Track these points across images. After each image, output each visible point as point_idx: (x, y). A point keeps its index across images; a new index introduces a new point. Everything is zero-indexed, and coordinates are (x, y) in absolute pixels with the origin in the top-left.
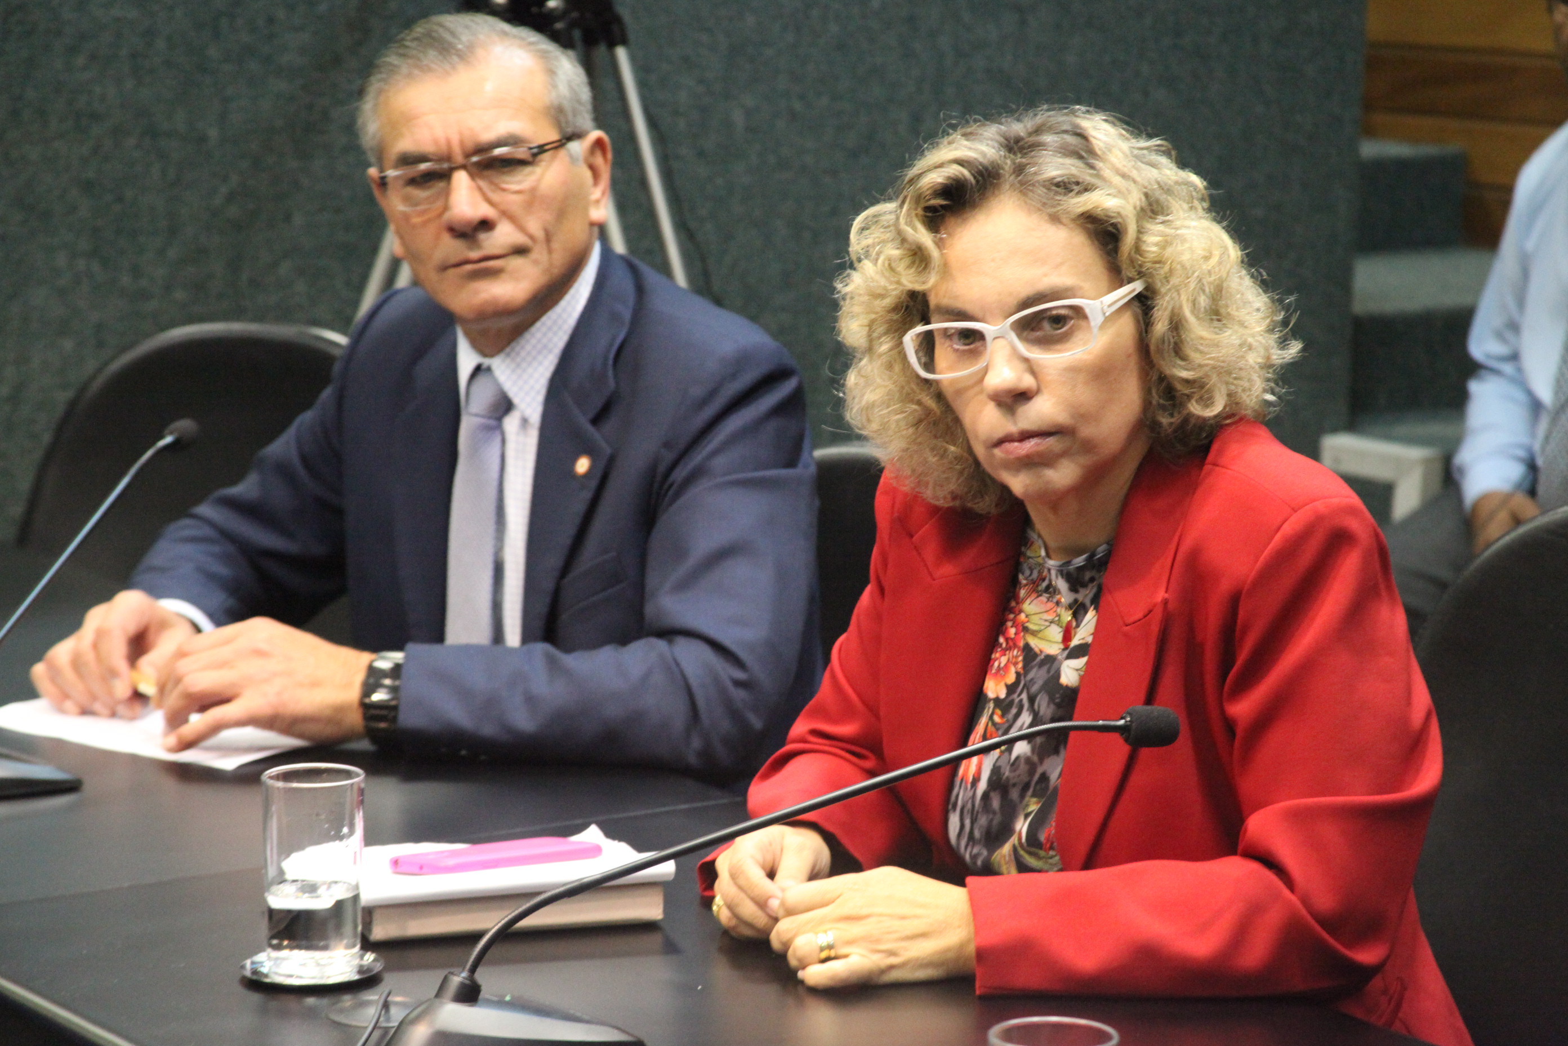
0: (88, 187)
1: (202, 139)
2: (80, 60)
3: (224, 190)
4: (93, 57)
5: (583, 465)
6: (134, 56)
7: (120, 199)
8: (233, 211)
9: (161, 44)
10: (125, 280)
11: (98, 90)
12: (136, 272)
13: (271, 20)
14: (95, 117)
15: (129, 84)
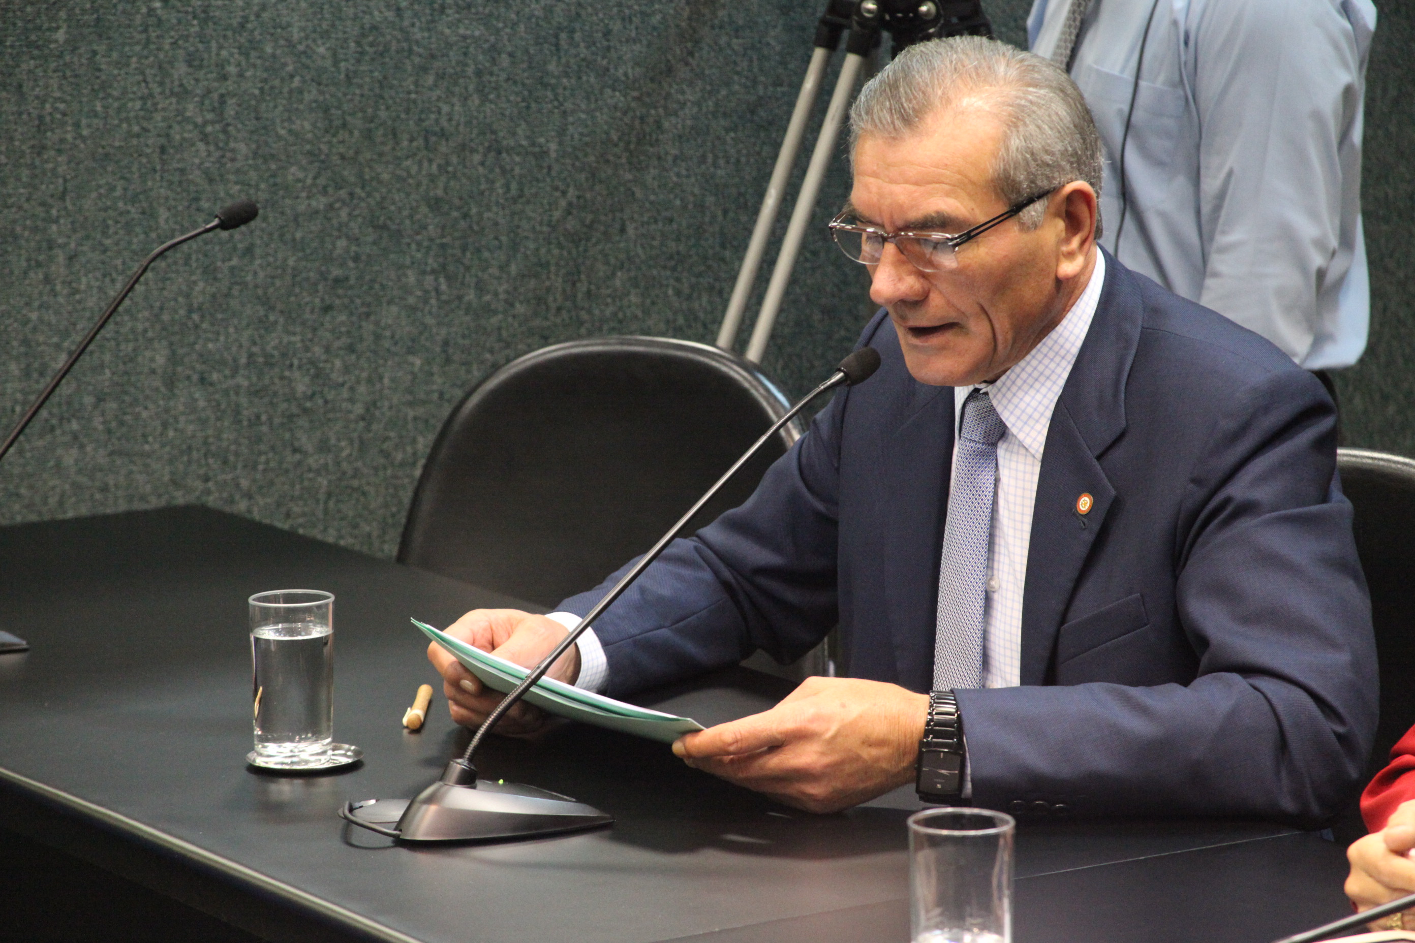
0: (435, 205)
1: (545, 153)
2: (430, 80)
3: (563, 203)
4: (440, 76)
5: (1085, 503)
6: (479, 73)
7: (465, 216)
8: (571, 224)
9: (505, 60)
10: (471, 296)
11: (445, 109)
12: (480, 288)
13: (607, 34)
14: (443, 135)
15: (476, 100)
